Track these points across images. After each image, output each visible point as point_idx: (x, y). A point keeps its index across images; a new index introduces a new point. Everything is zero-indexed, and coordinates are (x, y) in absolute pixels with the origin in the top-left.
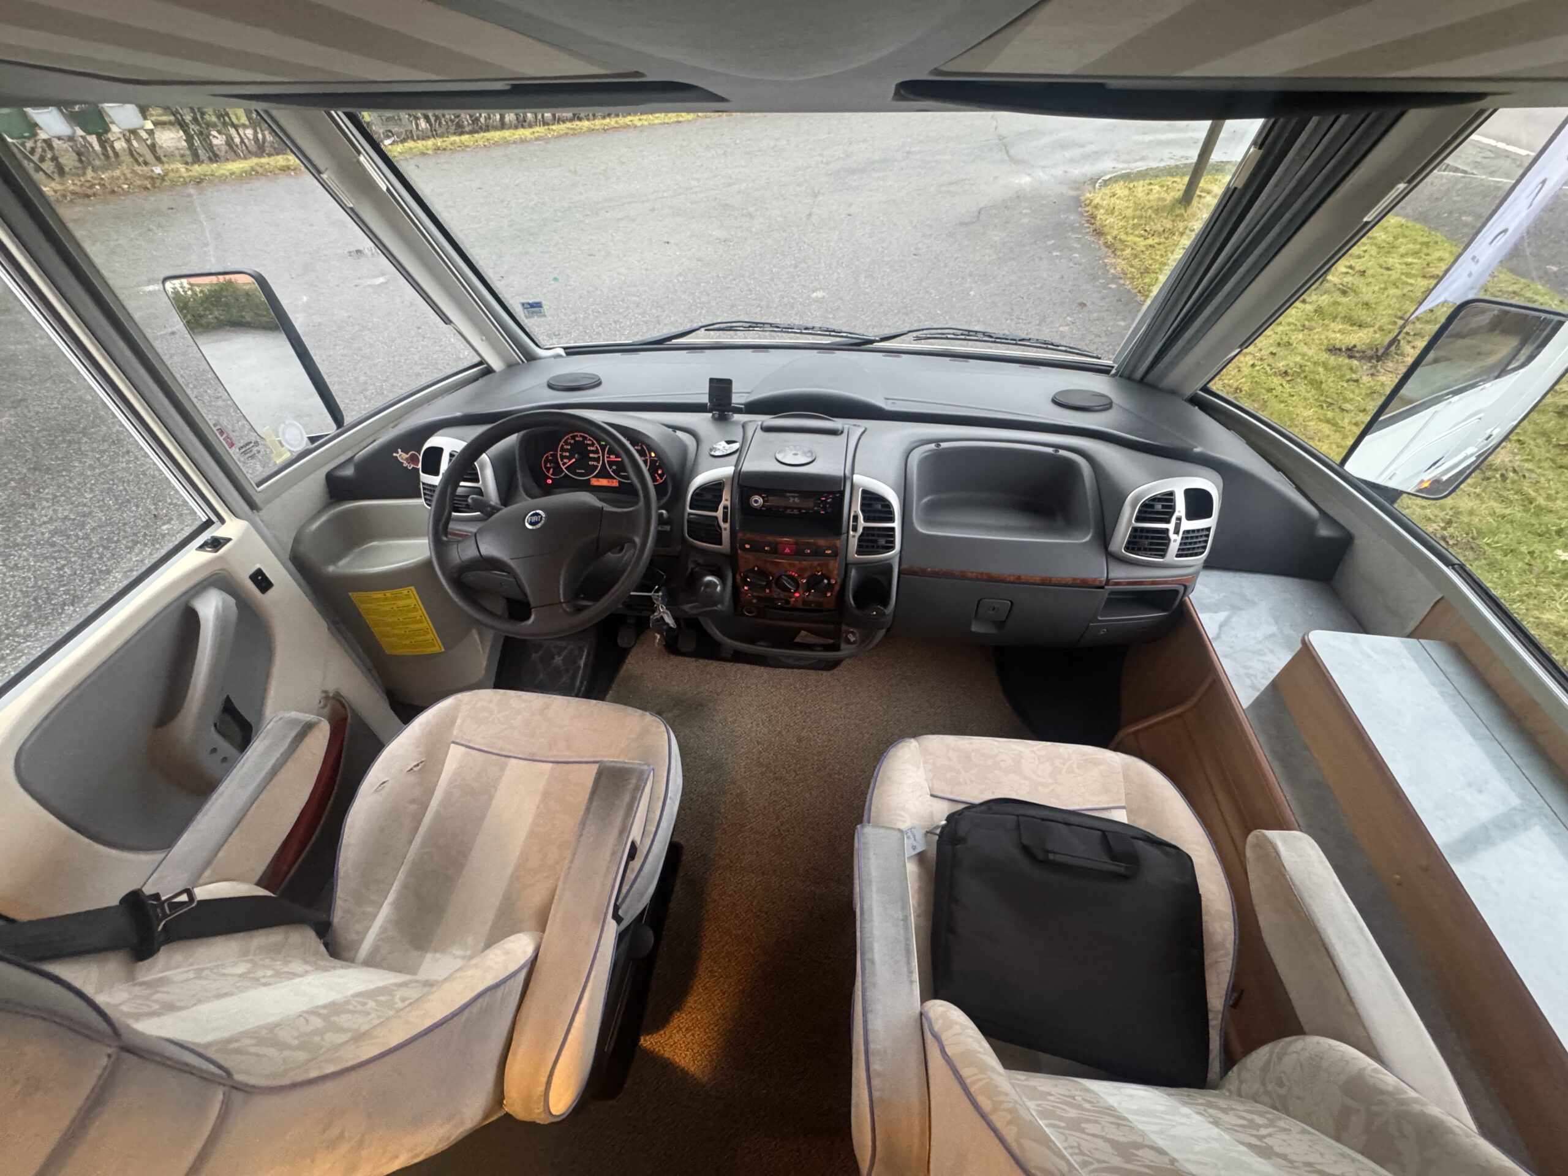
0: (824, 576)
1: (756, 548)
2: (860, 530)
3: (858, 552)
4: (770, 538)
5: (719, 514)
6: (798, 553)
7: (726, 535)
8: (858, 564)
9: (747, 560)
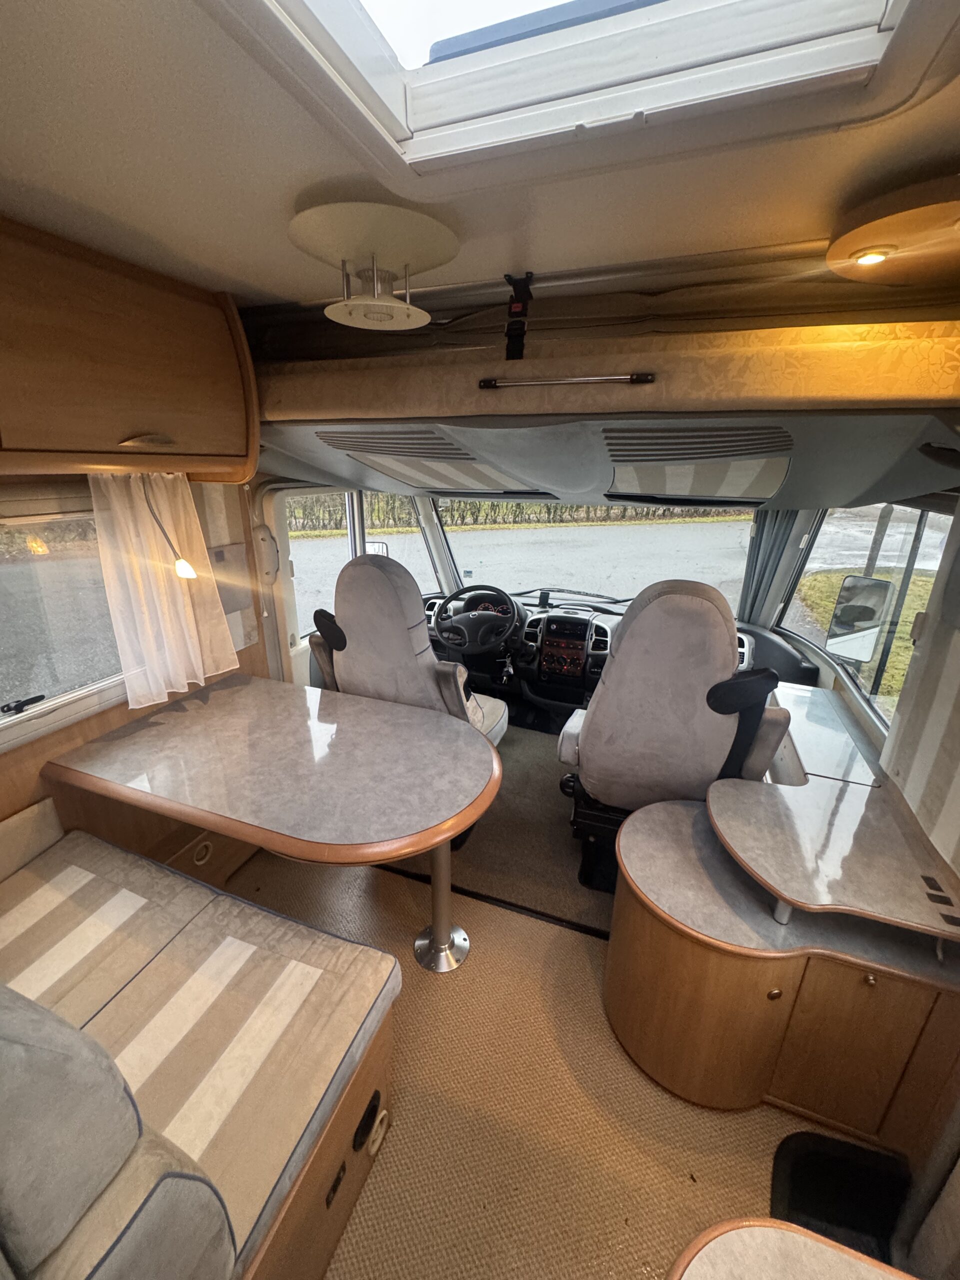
0: (578, 659)
1: (551, 645)
2: (593, 640)
3: (593, 649)
4: (557, 640)
5: (538, 630)
6: (568, 647)
7: (539, 639)
8: (593, 656)
9: (547, 650)
